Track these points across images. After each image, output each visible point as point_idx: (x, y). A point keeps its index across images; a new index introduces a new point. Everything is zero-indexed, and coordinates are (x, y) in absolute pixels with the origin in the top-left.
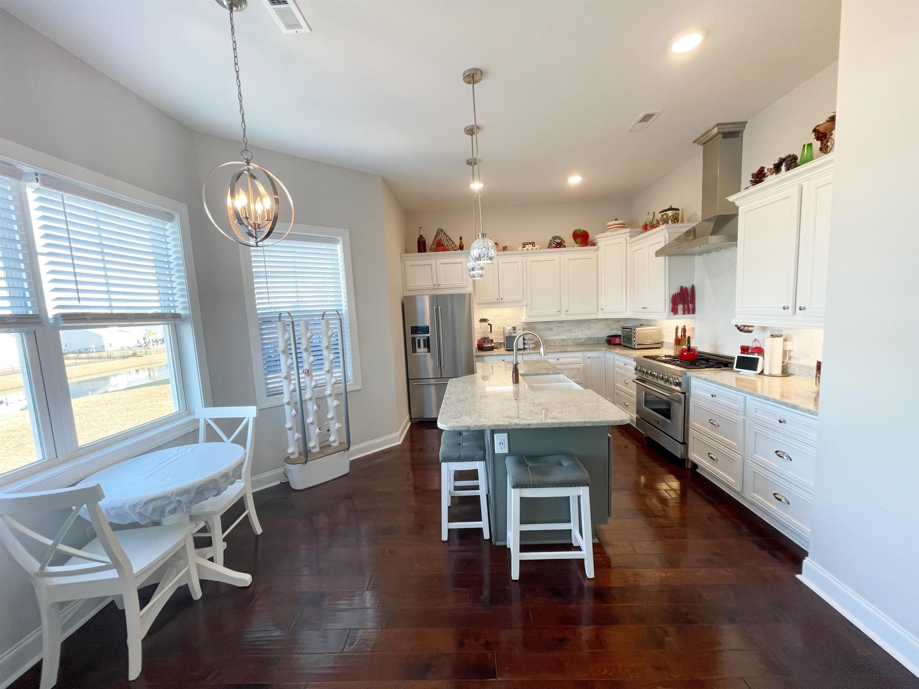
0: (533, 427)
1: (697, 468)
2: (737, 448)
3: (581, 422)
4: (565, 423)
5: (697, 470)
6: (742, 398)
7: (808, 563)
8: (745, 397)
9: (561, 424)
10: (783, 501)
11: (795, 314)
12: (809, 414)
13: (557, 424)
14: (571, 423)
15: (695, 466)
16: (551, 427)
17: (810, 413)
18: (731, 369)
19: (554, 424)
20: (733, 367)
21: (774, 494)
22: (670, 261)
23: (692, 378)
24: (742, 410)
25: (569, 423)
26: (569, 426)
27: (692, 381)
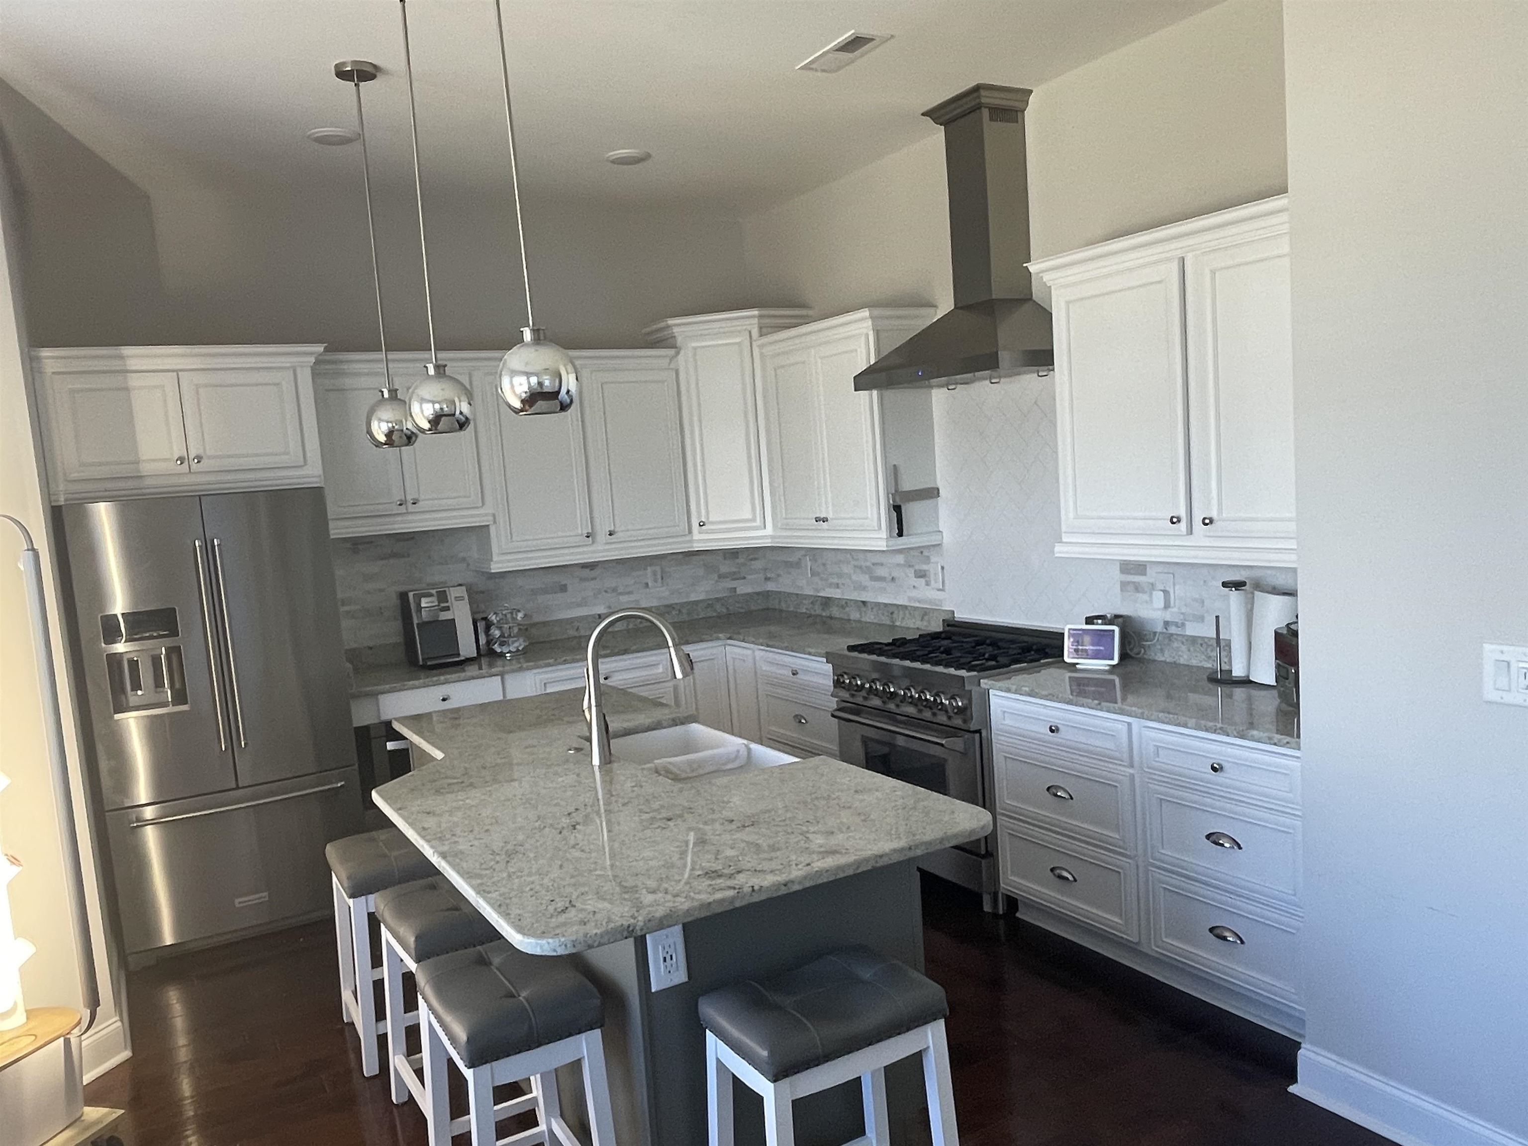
0: (797, 887)
1: (1017, 909)
2: (1121, 843)
3: (902, 850)
4: (867, 860)
5: (1018, 915)
6: (1124, 728)
7: (1308, 1053)
8: (1129, 724)
9: (858, 863)
10: (1231, 939)
11: (1191, 533)
12: (1271, 744)
13: (849, 865)
14: (881, 856)
15: (1012, 903)
16: (838, 877)
17: (1272, 742)
18: (1059, 662)
19: (840, 868)
20: (1062, 655)
21: (1211, 930)
22: (881, 399)
23: (990, 691)
24: (1126, 756)
25: (876, 856)
26: (878, 865)
27: (993, 700)
